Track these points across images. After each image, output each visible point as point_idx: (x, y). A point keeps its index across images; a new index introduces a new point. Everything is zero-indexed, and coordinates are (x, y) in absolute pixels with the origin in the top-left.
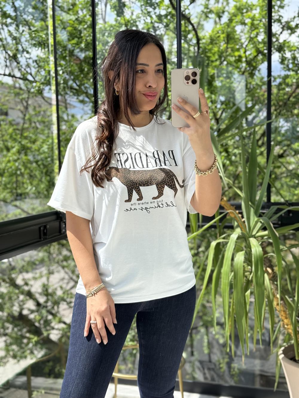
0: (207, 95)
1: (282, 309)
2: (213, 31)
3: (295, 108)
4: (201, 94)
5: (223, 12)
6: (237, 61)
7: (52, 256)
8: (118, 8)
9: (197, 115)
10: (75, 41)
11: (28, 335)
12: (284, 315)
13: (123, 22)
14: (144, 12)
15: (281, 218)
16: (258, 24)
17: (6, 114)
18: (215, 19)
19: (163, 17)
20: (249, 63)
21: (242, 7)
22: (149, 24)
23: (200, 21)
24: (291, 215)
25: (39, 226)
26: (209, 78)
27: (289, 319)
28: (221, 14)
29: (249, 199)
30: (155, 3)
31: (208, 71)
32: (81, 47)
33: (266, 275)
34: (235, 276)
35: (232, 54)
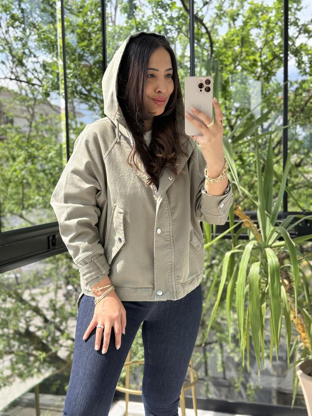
0: (221, 101)
1: (299, 322)
2: (227, 35)
5: (238, 15)
6: (252, 66)
7: (60, 271)
8: (128, 10)
9: (210, 125)
10: (85, 43)
11: (34, 352)
12: (301, 329)
13: (133, 24)
14: (155, 14)
15: (297, 228)
16: (274, 27)
17: (12, 122)
18: (229, 22)
19: (175, 20)
20: (264, 67)
21: (257, 10)
22: (161, 26)
23: (214, 25)
24: (308, 225)
25: (48, 235)
26: (223, 83)
27: (307, 333)
28: (236, 17)
29: (265, 207)
30: (166, 5)
31: (222, 76)
32: (91, 50)
33: (283, 288)
34: (251, 288)
35: (247, 58)
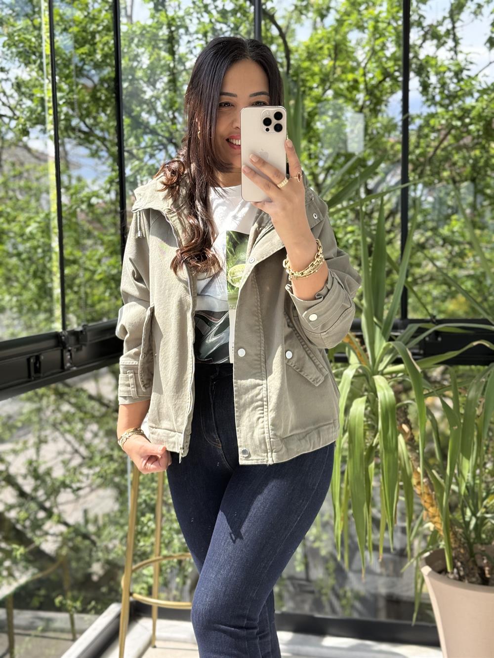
1: (425, 490)
2: (311, 39)
3: (444, 170)
4: (289, 148)
5: (328, 9)
6: (351, 89)
7: (44, 414)
9: (283, 184)
10: (86, 49)
12: (428, 501)
13: (163, 19)
14: (197, 6)
15: (423, 344)
16: (385, 29)
18: (315, 19)
19: (230, 14)
20: (370, 91)
21: (359, 1)
22: (206, 25)
23: (289, 23)
24: (440, 339)
25: (28, 356)
26: (307, 117)
27: (437, 507)
28: (324, 12)
29: (373, 312)
31: (304, 105)
32: (95, 60)
33: (401, 438)
34: (351, 438)
35: (344, 77)
